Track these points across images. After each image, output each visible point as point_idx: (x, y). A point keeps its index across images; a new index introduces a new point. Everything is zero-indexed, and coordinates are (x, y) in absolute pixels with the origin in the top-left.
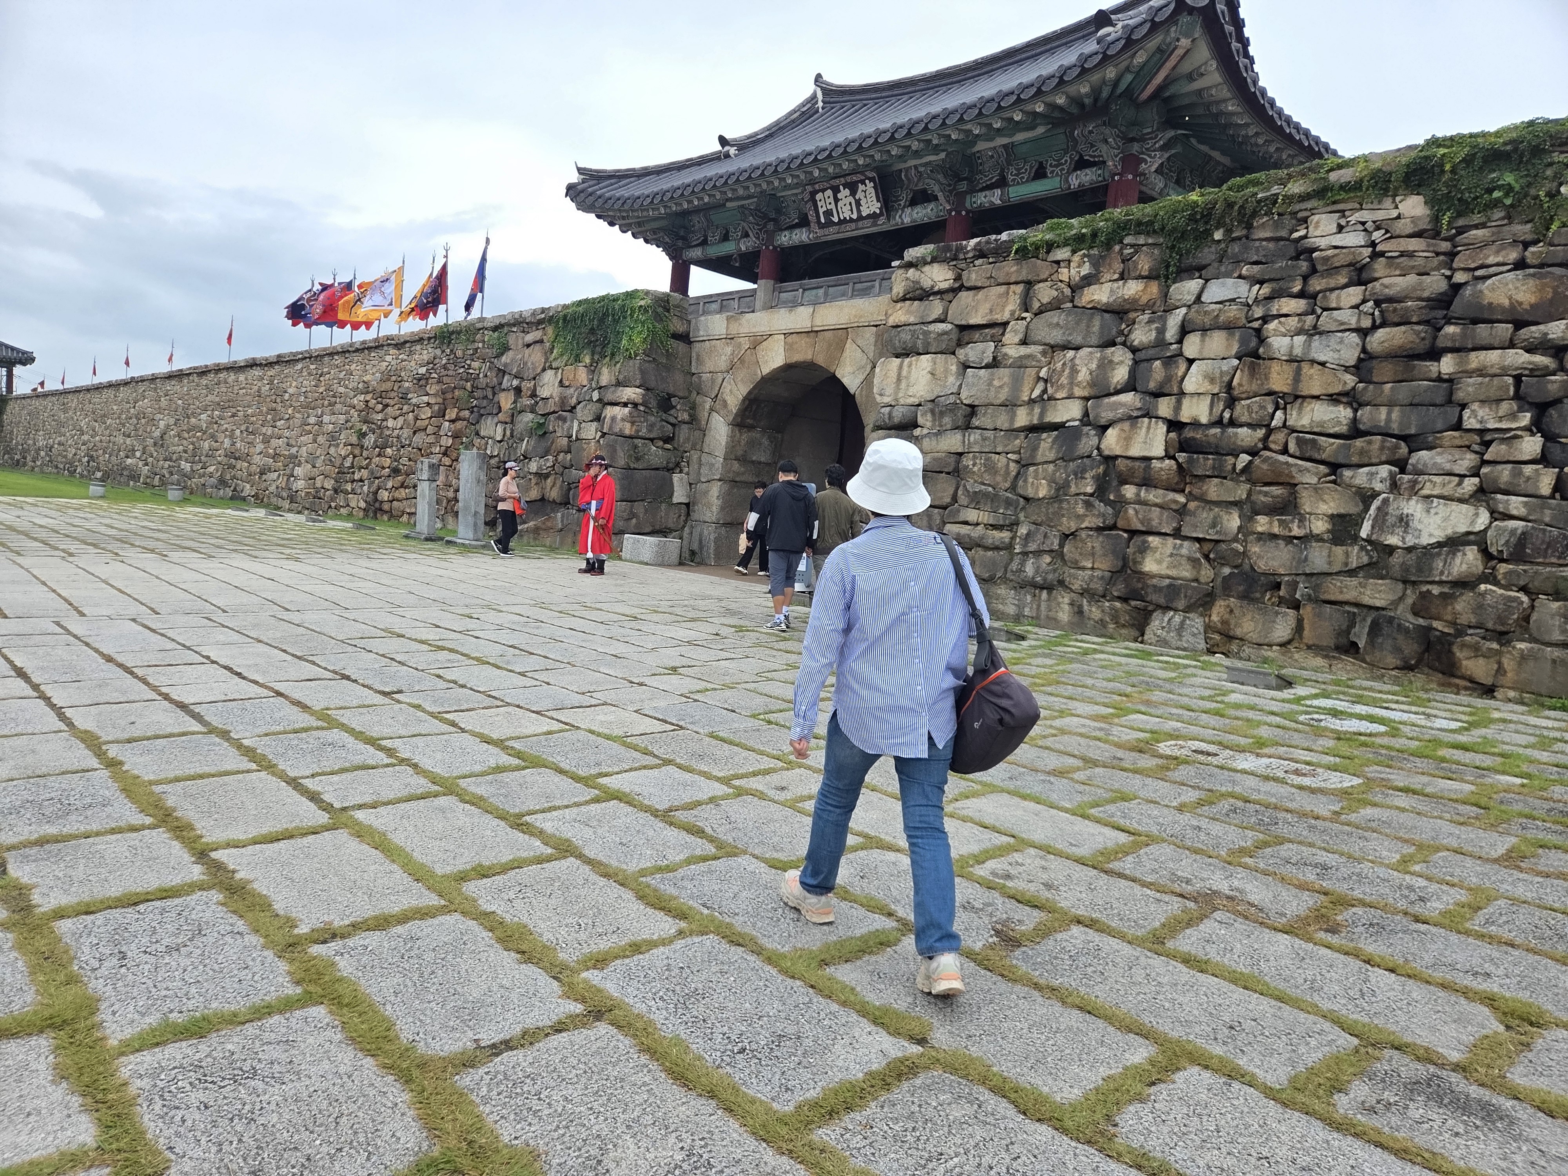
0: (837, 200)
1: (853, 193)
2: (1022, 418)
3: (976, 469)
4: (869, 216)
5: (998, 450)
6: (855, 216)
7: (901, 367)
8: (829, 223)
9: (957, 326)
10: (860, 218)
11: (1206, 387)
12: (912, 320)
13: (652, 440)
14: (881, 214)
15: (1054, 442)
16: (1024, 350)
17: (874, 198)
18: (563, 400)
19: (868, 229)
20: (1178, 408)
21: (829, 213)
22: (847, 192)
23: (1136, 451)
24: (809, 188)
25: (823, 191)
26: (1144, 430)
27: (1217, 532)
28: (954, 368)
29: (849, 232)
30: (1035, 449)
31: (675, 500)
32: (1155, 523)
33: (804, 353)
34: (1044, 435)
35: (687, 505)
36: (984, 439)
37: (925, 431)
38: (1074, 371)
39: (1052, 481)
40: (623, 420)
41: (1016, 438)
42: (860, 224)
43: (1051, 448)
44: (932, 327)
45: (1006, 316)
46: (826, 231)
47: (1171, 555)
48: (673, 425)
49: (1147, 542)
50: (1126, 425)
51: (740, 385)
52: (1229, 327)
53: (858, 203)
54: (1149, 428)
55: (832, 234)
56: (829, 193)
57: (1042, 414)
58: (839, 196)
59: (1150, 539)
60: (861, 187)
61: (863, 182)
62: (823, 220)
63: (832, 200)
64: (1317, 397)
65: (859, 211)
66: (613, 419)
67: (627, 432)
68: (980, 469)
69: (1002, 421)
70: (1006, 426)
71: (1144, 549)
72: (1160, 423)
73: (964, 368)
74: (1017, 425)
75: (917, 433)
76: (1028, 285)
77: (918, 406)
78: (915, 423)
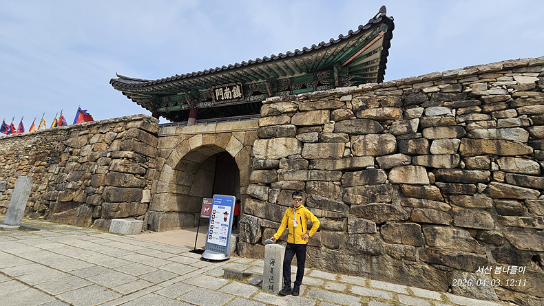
0: (224, 92)
2: (340, 165)
3: (316, 189)
5: (328, 180)
6: (230, 98)
7: (268, 143)
8: (220, 100)
9: (296, 126)
10: (233, 98)
11: (444, 151)
12: (273, 123)
13: (134, 174)
15: (361, 176)
16: (335, 135)
17: (239, 92)
18: (92, 156)
19: (236, 102)
20: (430, 161)
21: (220, 96)
23: (411, 181)
24: (213, 87)
25: (219, 88)
26: (413, 171)
27: (480, 225)
28: (296, 144)
29: (228, 103)
30: (351, 179)
31: (142, 201)
32: (437, 219)
33: (211, 141)
34: (355, 173)
35: (148, 203)
36: (319, 174)
37: (285, 171)
38: (365, 144)
39: (364, 195)
40: (121, 165)
41: (337, 174)
42: (233, 101)
43: (360, 179)
44: (284, 126)
45: (322, 122)
46: (218, 103)
47: (454, 238)
48: (146, 169)
49: (435, 229)
50: (402, 169)
51: (180, 153)
52: (447, 125)
53: (232, 93)
54: (416, 170)
56: (221, 89)
57: (351, 163)
58: (225, 90)
59: (436, 228)
60: (234, 88)
61: (235, 86)
62: (217, 99)
63: (222, 92)
64: (514, 157)
65: (232, 96)
66: (116, 164)
67: (122, 170)
68: (318, 189)
69: (329, 165)
70: (331, 168)
71: (435, 234)
72: (422, 168)
73: (302, 143)
74: (337, 168)
75: (279, 171)
76: (331, 110)
77: (279, 159)
78: (277, 167)
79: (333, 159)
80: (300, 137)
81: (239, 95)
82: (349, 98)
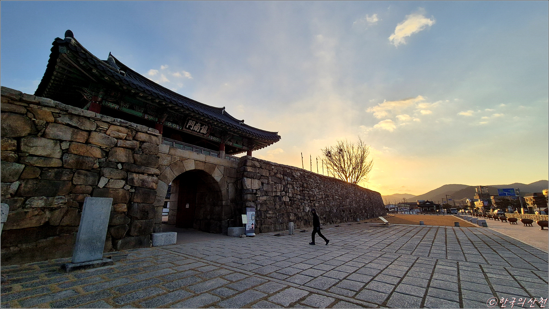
0: (195, 125)
1: (201, 126)
4: (202, 133)
5: (271, 200)
6: (198, 131)
8: (189, 128)
9: (260, 175)
10: (199, 132)
14: (206, 134)
16: (272, 182)
17: (206, 130)
19: (201, 136)
21: (190, 126)
22: (200, 125)
24: (190, 118)
25: (193, 121)
28: (260, 183)
29: (194, 134)
33: (201, 167)
34: (277, 197)
37: (259, 195)
38: (278, 187)
42: (199, 134)
45: (268, 175)
46: (187, 130)
50: (285, 196)
51: (175, 172)
53: (201, 129)
55: (189, 131)
56: (195, 122)
57: (276, 194)
58: (197, 124)
60: (204, 126)
61: (206, 126)
62: (187, 127)
63: (194, 124)
65: (200, 130)
73: (262, 184)
74: (273, 195)
76: (269, 170)
77: (256, 190)
79: (272, 192)
80: (261, 180)
81: (205, 132)
82: (273, 167)
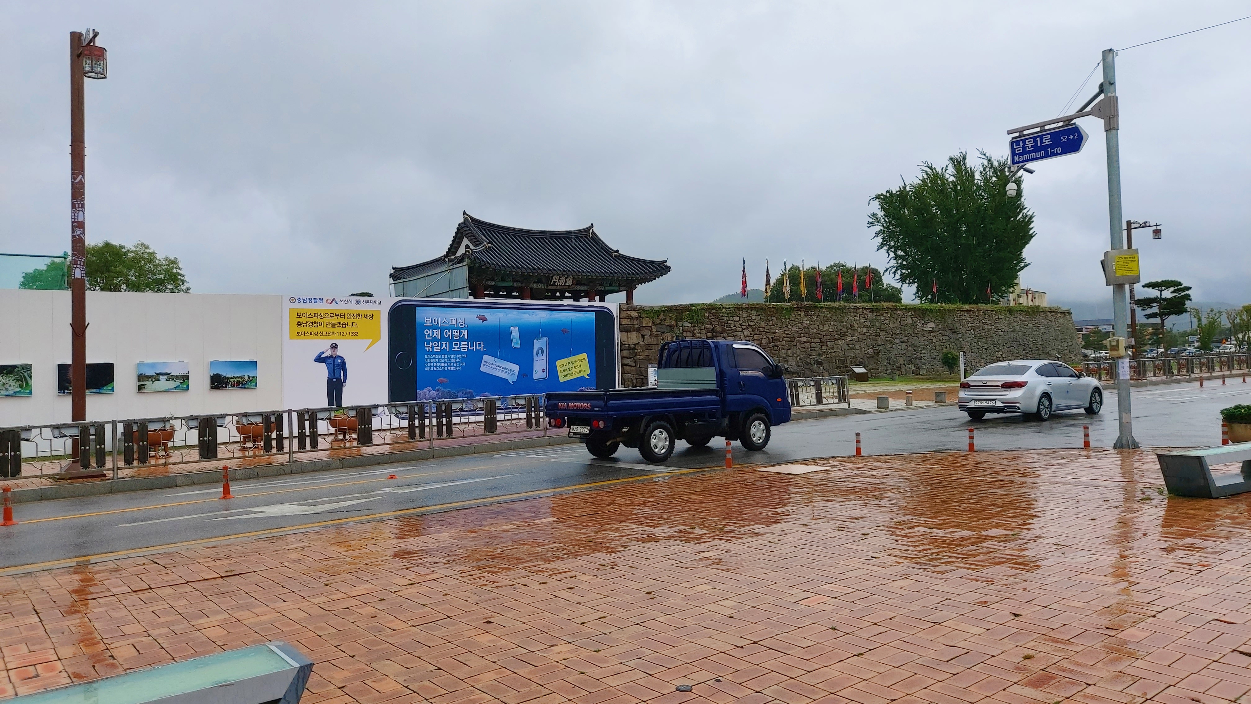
0: (559, 279)
4: (567, 286)
6: (563, 285)
14: (572, 286)
19: (567, 289)
21: (555, 282)
22: (564, 278)
25: (556, 276)
29: (560, 288)
46: (552, 287)
53: (566, 281)
60: (569, 278)
62: (552, 284)
73: (643, 336)
75: (636, 351)
77: (635, 345)
78: (635, 349)
81: (570, 284)
